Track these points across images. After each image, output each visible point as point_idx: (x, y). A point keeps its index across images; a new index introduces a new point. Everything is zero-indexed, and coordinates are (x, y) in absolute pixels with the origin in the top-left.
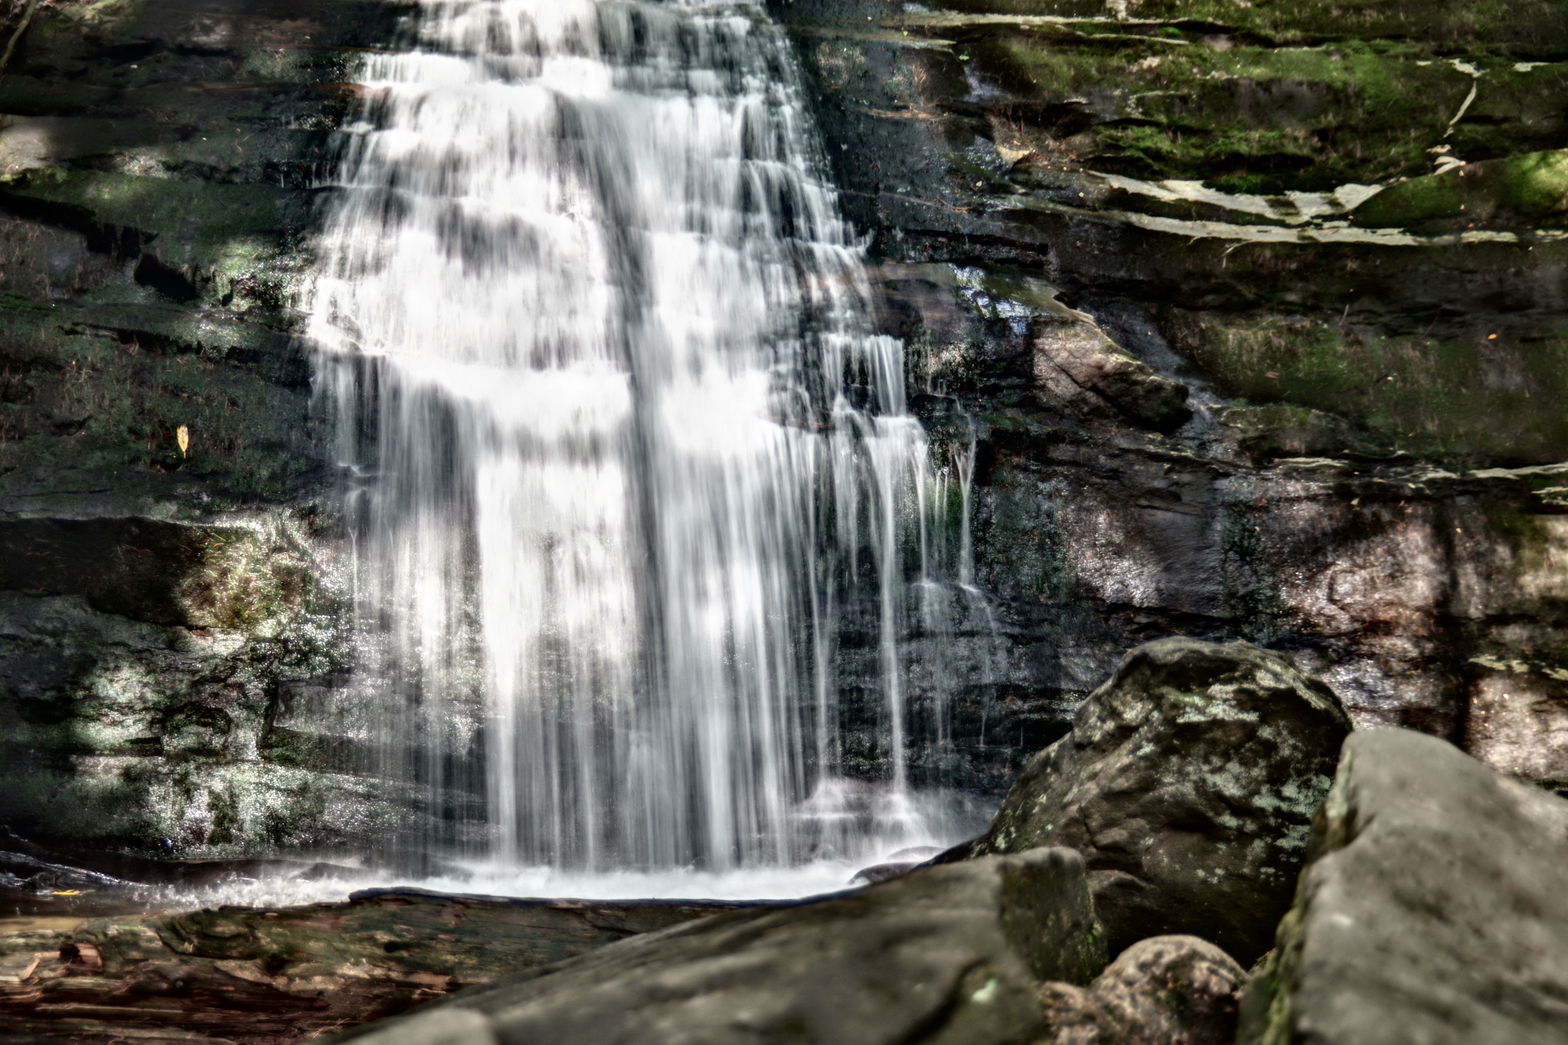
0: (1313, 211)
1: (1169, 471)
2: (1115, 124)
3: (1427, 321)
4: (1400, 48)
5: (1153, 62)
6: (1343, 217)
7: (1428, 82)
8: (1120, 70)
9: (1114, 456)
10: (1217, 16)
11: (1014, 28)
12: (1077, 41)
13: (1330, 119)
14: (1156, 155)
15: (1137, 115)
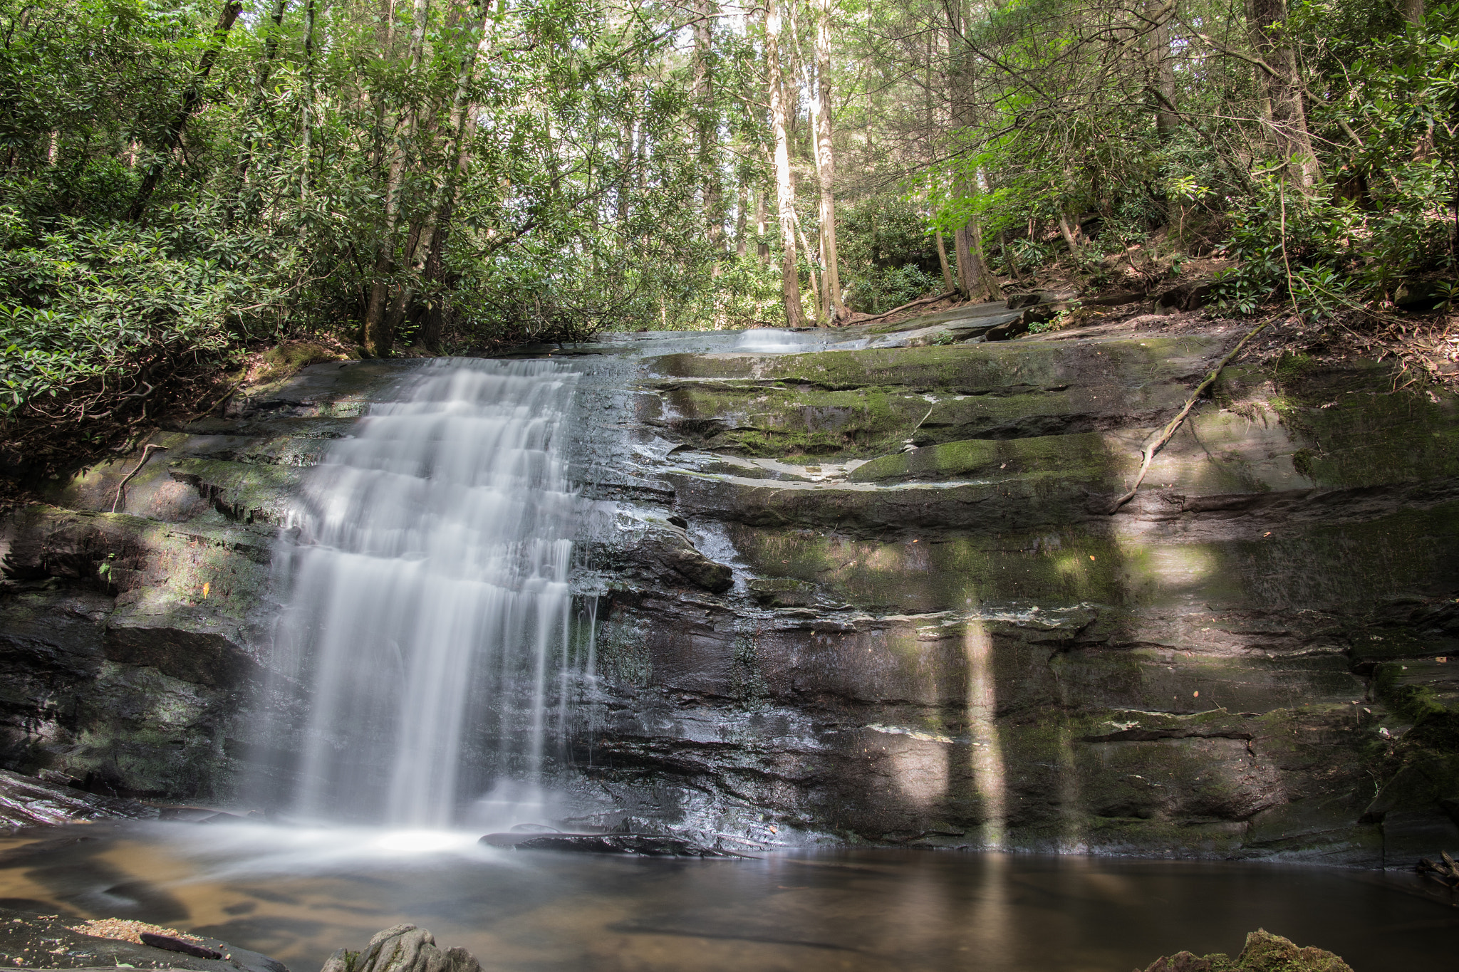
0: (829, 474)
1: (708, 615)
2: (737, 430)
3: (880, 532)
4: (898, 390)
5: (764, 399)
6: (843, 477)
7: (908, 406)
8: (745, 403)
9: (678, 606)
10: (807, 375)
11: (696, 384)
12: (728, 389)
13: (852, 427)
14: (755, 446)
15: (748, 425)
